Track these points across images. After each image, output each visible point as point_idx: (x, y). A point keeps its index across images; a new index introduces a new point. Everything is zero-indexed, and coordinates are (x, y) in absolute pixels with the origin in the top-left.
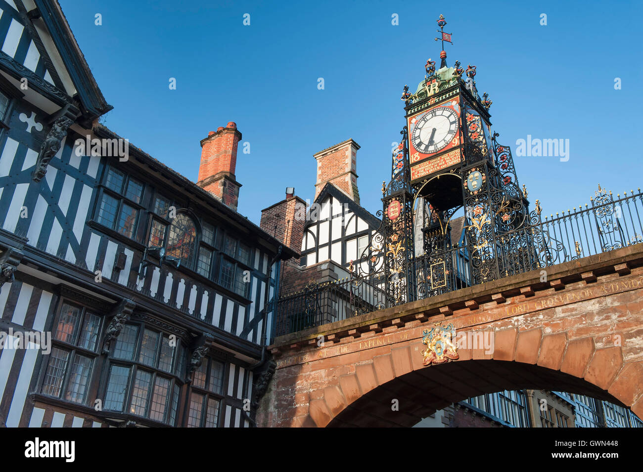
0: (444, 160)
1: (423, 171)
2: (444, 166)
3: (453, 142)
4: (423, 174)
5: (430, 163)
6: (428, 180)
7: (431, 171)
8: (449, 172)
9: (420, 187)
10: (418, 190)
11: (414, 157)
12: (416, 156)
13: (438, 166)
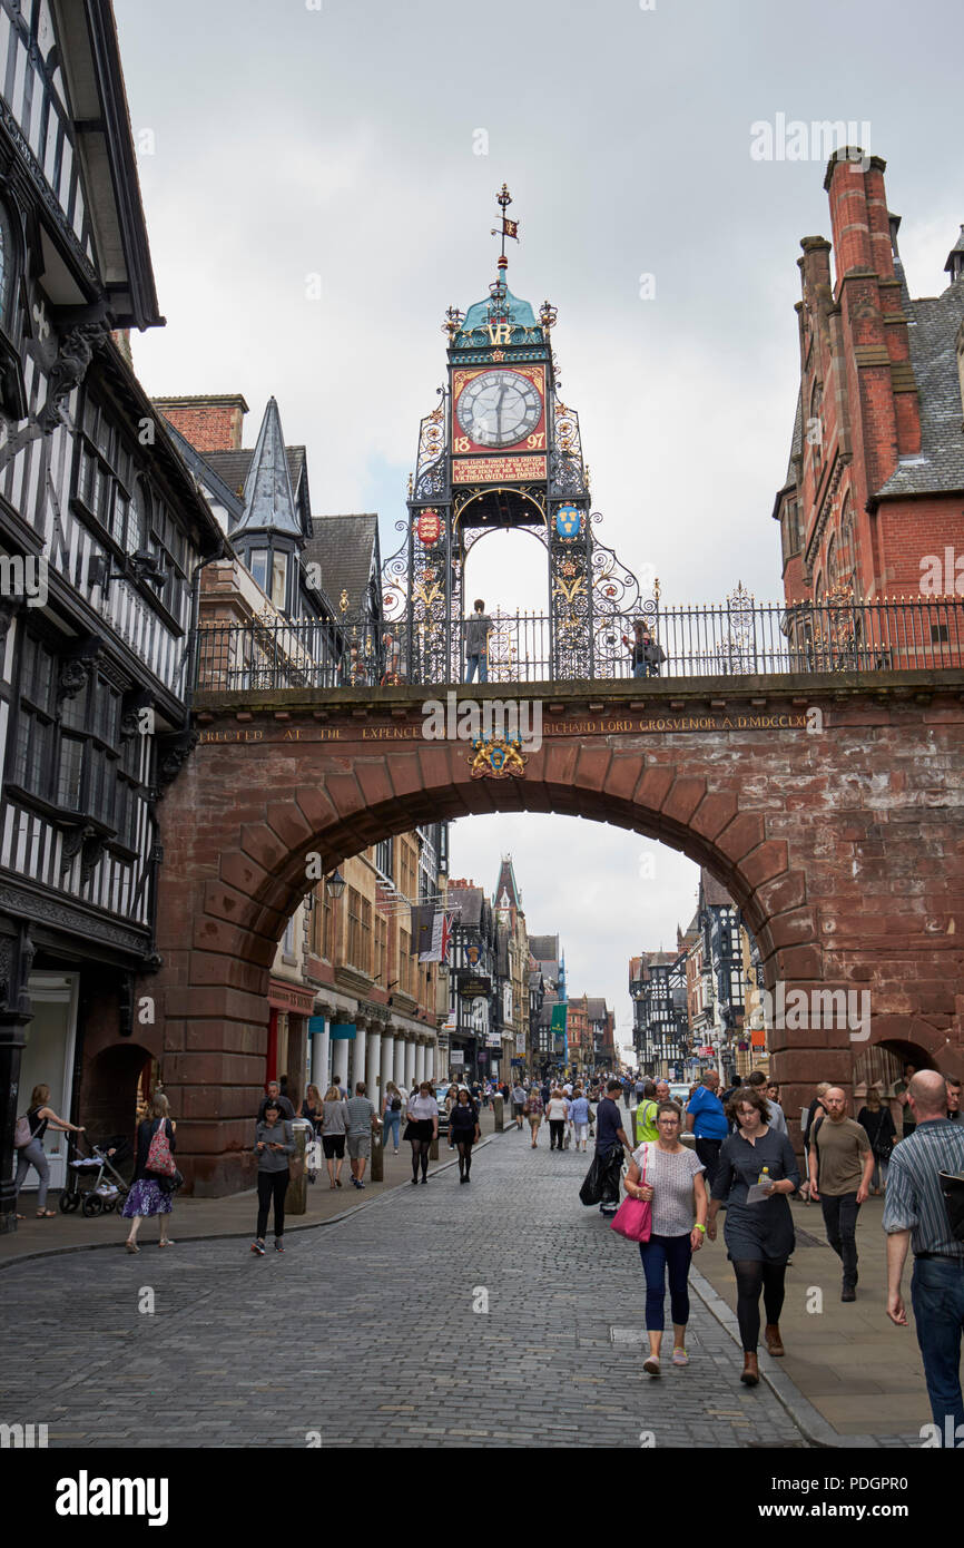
0: (512, 466)
1: (474, 472)
2: (511, 478)
3: (529, 440)
4: (474, 478)
5: (487, 462)
6: (481, 490)
7: (489, 478)
8: (519, 488)
9: (467, 498)
10: (463, 502)
11: (460, 443)
12: (463, 443)
13: (501, 472)
